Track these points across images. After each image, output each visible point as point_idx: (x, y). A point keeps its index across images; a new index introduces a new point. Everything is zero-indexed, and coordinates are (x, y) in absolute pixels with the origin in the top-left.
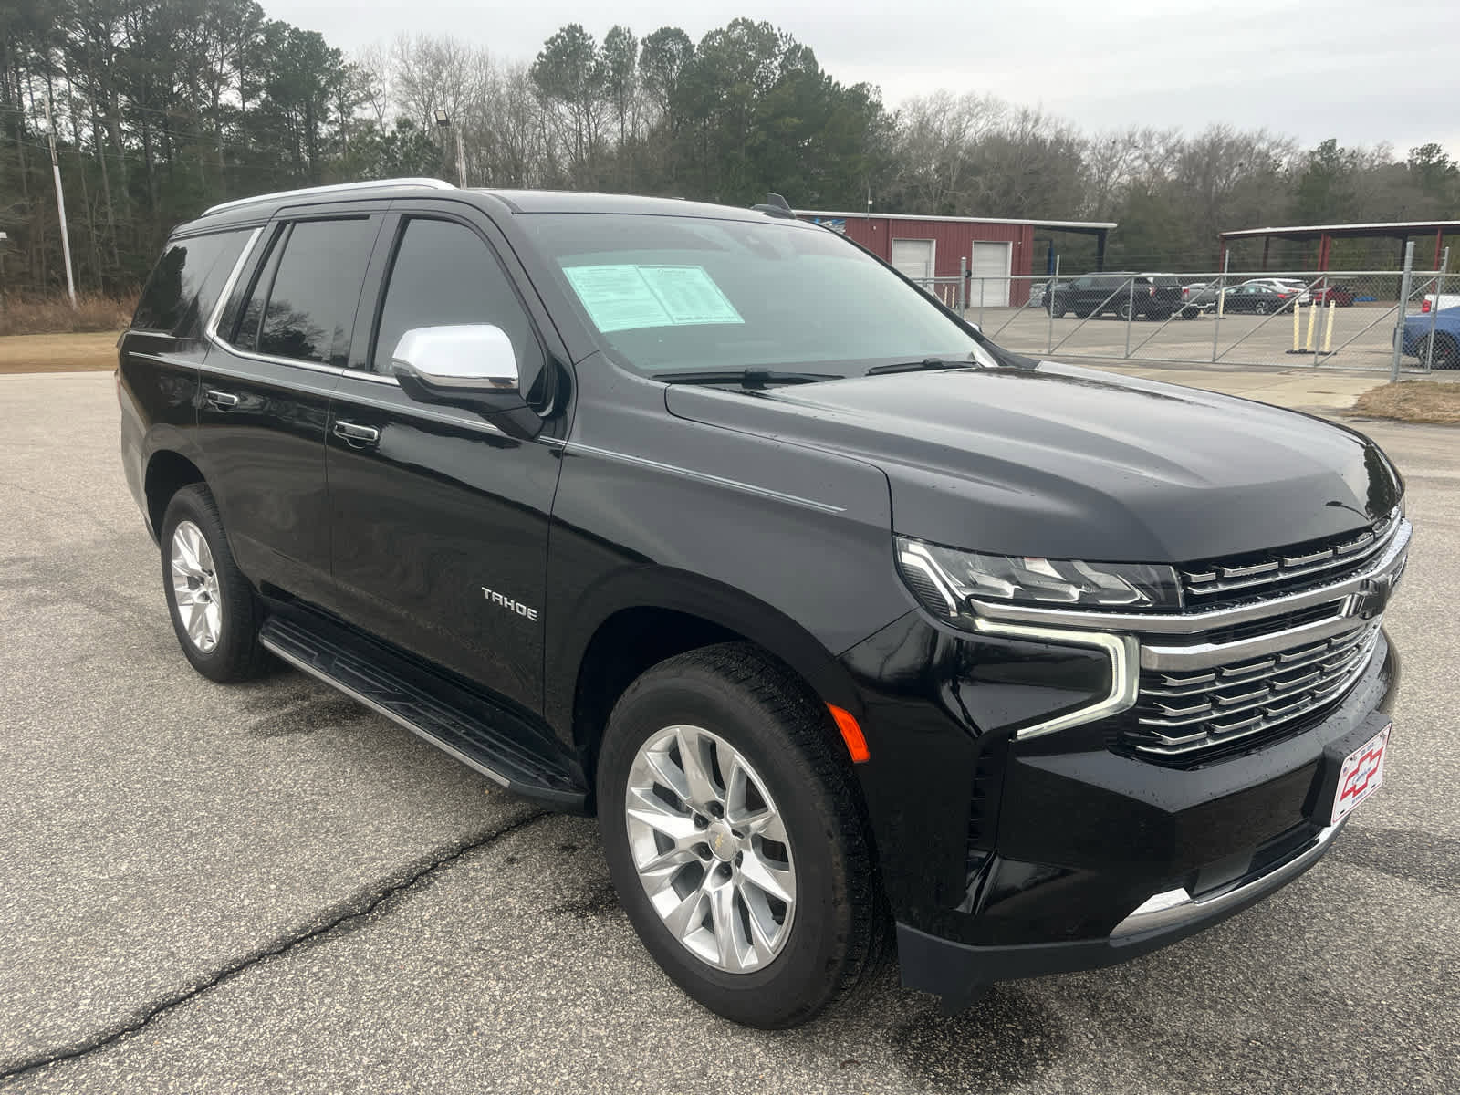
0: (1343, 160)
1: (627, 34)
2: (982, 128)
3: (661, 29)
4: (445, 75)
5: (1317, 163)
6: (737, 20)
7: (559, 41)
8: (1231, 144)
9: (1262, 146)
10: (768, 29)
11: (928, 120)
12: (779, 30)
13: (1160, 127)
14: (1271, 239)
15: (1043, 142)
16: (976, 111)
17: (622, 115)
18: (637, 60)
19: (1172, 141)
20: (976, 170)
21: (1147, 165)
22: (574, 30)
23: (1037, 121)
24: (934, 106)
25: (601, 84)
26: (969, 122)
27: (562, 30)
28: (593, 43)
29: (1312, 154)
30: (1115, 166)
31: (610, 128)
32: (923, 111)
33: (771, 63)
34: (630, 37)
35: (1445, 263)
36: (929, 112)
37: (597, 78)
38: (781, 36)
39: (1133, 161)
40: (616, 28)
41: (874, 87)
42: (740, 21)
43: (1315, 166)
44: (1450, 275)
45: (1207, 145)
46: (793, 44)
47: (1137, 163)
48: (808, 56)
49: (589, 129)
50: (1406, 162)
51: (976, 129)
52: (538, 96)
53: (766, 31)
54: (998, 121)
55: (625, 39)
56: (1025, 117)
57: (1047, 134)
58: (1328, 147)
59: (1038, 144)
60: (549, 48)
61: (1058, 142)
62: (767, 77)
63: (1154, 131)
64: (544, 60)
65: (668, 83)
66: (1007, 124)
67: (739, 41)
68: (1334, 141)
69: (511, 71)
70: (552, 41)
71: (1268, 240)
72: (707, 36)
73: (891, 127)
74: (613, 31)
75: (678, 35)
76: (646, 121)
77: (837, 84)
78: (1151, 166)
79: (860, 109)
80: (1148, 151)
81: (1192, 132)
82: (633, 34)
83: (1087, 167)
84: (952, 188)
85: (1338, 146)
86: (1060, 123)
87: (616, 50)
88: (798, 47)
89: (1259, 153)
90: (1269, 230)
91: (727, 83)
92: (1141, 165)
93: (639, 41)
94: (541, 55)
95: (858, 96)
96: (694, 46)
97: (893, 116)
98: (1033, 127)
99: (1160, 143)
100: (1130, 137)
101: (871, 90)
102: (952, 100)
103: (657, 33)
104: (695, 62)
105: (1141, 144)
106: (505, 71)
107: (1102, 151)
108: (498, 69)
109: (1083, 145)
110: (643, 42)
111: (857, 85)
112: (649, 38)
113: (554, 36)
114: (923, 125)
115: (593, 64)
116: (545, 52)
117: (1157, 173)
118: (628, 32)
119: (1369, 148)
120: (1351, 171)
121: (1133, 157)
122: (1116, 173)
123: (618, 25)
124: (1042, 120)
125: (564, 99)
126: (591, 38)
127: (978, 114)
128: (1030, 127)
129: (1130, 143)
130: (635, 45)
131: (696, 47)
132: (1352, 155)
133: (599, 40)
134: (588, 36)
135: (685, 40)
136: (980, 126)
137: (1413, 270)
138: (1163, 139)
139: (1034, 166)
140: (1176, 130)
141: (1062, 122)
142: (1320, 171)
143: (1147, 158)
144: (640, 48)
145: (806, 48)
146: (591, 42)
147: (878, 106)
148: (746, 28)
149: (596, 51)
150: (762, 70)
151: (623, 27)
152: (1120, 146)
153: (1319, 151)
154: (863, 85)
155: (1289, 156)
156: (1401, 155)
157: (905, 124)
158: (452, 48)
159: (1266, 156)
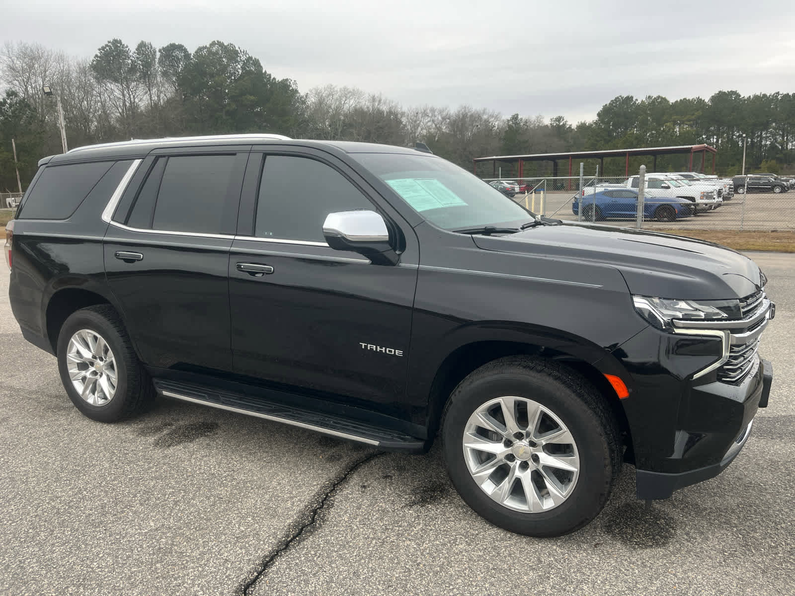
0: (522, 124)
1: (149, 46)
2: (352, 105)
3: (170, 44)
4: (36, 66)
5: (510, 125)
6: (214, 41)
7: (108, 48)
8: (472, 116)
9: (485, 117)
10: (232, 47)
11: (324, 99)
12: (239, 48)
13: (438, 106)
14: (496, 161)
15: (383, 112)
16: (348, 96)
17: (150, 91)
18: (157, 60)
19: (444, 114)
20: (351, 125)
21: (434, 126)
22: (116, 43)
23: (380, 101)
24: (326, 92)
25: (136, 72)
26: (345, 100)
27: (109, 42)
28: (129, 49)
29: (508, 121)
30: (419, 125)
31: (143, 98)
32: (321, 94)
33: (237, 65)
34: (151, 47)
35: (597, 172)
36: (324, 95)
37: (133, 69)
38: (241, 51)
39: (427, 123)
40: (142, 42)
41: (293, 81)
42: (216, 42)
43: (510, 126)
44: (600, 178)
45: (461, 116)
46: (247, 56)
47: (429, 124)
48: (257, 63)
49: (130, 98)
50: (549, 125)
51: (350, 104)
52: (96, 78)
53: (232, 48)
54: (360, 101)
55: (149, 49)
56: (374, 99)
57: (384, 108)
58: (515, 117)
59: (380, 113)
60: (101, 52)
61: (390, 113)
62: (235, 73)
63: (435, 108)
64: (99, 59)
65: (176, 73)
66: (365, 103)
67: (217, 53)
68: (517, 115)
69: (79, 64)
70: (103, 48)
71: (494, 162)
72: (198, 49)
73: (304, 102)
74: (141, 44)
75: (180, 48)
76: (165, 95)
77: (274, 79)
78: (436, 125)
79: (286, 92)
80: (433, 118)
81: (453, 109)
82: (153, 46)
83: (405, 126)
84: (339, 135)
85: (520, 117)
86: (391, 103)
87: (143, 54)
88: (250, 58)
89: (485, 121)
90: (494, 157)
91: (212, 76)
92: (432, 125)
93: (157, 50)
94: (96, 56)
95: (284, 85)
96: (191, 54)
97: (304, 96)
98: (378, 105)
99: (439, 114)
100: (425, 111)
101: (292, 82)
102: (336, 89)
103: (168, 46)
104: (192, 63)
105: (430, 115)
106: (75, 64)
107: (412, 118)
108: (71, 63)
109: (403, 114)
110: (160, 51)
111: (283, 79)
112: (163, 48)
113: (104, 46)
114: (321, 102)
115: (130, 61)
116: (99, 55)
117: (439, 129)
118: (150, 44)
119: (533, 118)
120: (526, 129)
121: (427, 121)
122: (419, 129)
123: (144, 40)
124: (382, 101)
125: (113, 81)
126: (127, 47)
127: (349, 97)
128: (376, 104)
129: (425, 114)
130: (155, 52)
131: (192, 55)
132: (526, 122)
133: (132, 48)
134: (125, 45)
135: (185, 51)
136: (351, 103)
137: (583, 176)
138: (441, 112)
139: (380, 124)
140: (446, 109)
141: (392, 103)
142: (512, 129)
143: (433, 121)
144: (158, 54)
145: (255, 58)
146: (127, 49)
147: (296, 91)
148: (220, 46)
149: (131, 54)
150: (232, 69)
151: (147, 41)
152: (420, 115)
153: (511, 120)
154: (287, 80)
155: (498, 122)
156: (547, 121)
157: (312, 101)
158: (40, 50)
159: (488, 121)
